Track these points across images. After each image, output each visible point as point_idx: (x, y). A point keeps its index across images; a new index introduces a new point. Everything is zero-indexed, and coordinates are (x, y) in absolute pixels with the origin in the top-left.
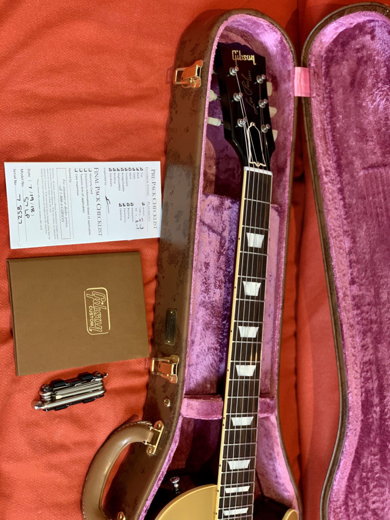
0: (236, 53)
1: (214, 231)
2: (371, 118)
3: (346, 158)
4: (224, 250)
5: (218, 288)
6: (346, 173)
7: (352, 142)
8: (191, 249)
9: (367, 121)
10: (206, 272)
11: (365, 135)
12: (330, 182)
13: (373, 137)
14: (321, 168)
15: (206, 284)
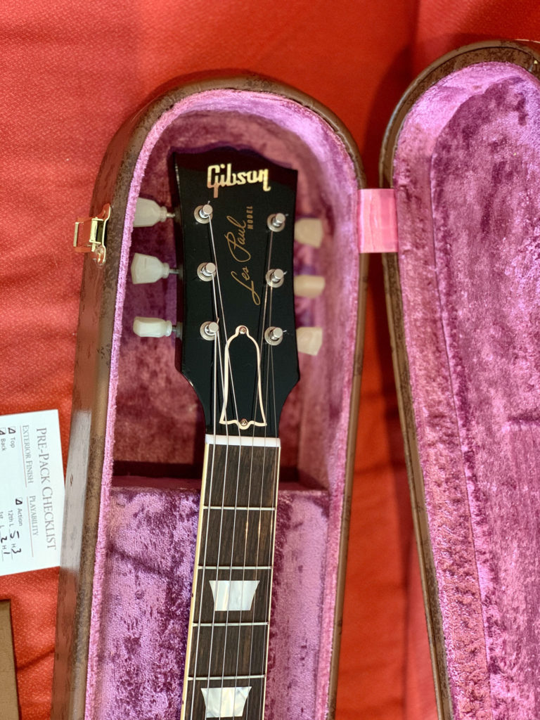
0: (218, 170)
1: (150, 569)
2: (521, 304)
3: (477, 389)
4: (179, 607)
5: (162, 690)
6: (478, 423)
7: (488, 355)
8: (84, 620)
9: (514, 312)
10: (130, 659)
11: (511, 343)
12: (443, 442)
13: (526, 350)
14: (420, 410)
15: (130, 684)
